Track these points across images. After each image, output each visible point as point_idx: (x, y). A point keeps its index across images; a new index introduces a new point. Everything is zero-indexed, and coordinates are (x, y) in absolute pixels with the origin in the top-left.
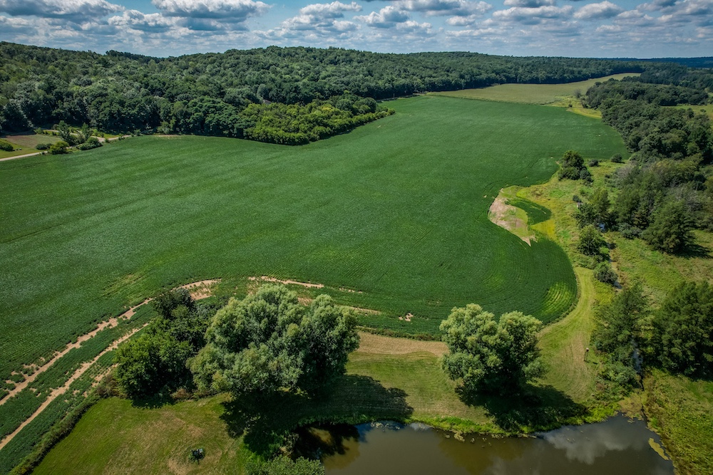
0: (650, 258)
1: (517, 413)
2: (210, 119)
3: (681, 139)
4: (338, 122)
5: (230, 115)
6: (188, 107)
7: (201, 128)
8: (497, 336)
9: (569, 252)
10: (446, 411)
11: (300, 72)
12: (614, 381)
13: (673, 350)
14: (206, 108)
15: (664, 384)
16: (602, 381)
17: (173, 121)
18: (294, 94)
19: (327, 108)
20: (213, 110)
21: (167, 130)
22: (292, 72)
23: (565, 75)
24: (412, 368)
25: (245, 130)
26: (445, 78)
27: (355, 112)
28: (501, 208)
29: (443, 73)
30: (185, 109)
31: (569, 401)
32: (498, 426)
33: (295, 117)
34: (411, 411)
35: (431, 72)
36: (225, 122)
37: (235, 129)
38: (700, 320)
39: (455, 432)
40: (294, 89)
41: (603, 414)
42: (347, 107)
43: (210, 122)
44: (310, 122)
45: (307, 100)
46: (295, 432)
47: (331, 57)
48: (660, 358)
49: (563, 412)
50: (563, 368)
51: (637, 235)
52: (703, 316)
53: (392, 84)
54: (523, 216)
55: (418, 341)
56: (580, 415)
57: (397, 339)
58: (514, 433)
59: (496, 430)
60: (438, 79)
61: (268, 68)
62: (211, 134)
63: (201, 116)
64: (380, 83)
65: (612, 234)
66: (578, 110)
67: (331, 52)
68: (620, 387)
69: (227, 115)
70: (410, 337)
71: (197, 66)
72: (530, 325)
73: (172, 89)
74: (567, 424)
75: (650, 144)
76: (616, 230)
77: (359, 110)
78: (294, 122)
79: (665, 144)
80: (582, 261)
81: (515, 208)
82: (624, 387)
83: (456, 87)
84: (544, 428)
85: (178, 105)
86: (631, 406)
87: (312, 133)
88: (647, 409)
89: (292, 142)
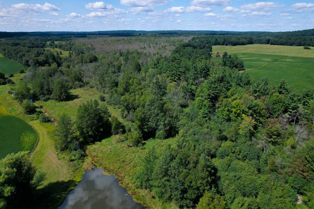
0: (59, 105)
9: (21, 117)
12: (76, 160)
13: (90, 134)
15: (93, 149)
16: (71, 163)
41: (80, 176)
50: (51, 169)
51: (49, 99)
65: (38, 102)
68: (80, 160)
80: (30, 118)
82: (81, 159)
86: (88, 165)
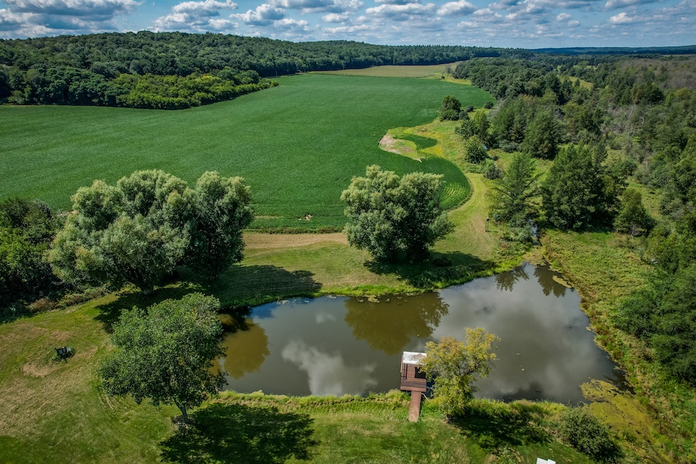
1: (430, 273)
2: (75, 87)
3: (539, 86)
4: (220, 89)
5: (99, 82)
6: (45, 75)
7: (64, 97)
8: (400, 187)
9: (458, 164)
10: (357, 281)
11: (176, 51)
12: (515, 240)
13: (562, 207)
14: (69, 76)
15: (558, 239)
16: (505, 243)
17: (28, 89)
18: (170, 69)
19: (209, 77)
20: (77, 77)
21: (20, 100)
22: (167, 51)
23: (436, 57)
24: (317, 254)
25: (119, 97)
26: (325, 58)
27: (237, 82)
28: (390, 142)
29: (323, 54)
30: (42, 77)
31: (477, 260)
32: (412, 286)
33: (173, 84)
34: (319, 286)
35: (311, 54)
36: (92, 89)
37: (106, 97)
38: (582, 174)
39: (368, 296)
40: (170, 63)
41: (510, 265)
42: (229, 77)
43: (75, 90)
44: (189, 88)
45: (185, 73)
47: (209, 40)
48: (552, 219)
49: (473, 268)
50: (467, 238)
51: (515, 149)
52: (583, 171)
53: (274, 63)
54: (413, 145)
55: (320, 234)
56: (490, 268)
57: (299, 235)
58: (428, 289)
59: (410, 289)
60: (318, 59)
61: (141, 47)
62: (77, 103)
63: (62, 83)
64: (261, 61)
65: (494, 151)
66: (450, 79)
67: (208, 36)
68: (522, 245)
69: (93, 82)
70: (311, 232)
71: (56, 45)
72: (432, 179)
73: (25, 59)
74: (478, 277)
75: (515, 90)
76: (497, 147)
77: (242, 81)
78: (172, 89)
79: (528, 90)
80: (471, 168)
81: (403, 140)
82: (525, 245)
83: (337, 67)
84: (457, 282)
85: (32, 73)
86: (533, 257)
87: (193, 99)
88: (547, 257)
89: (171, 107)
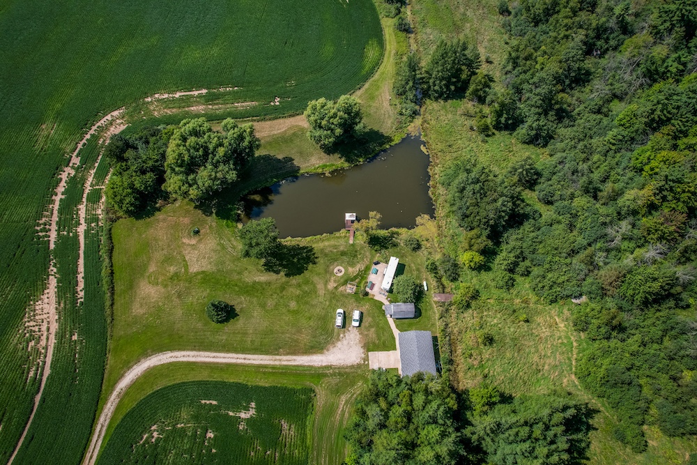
1: (356, 152)
9: (377, 3)
12: (405, 115)
13: (436, 87)
16: (399, 117)
24: (291, 140)
32: (347, 162)
39: (325, 172)
41: (399, 138)
46: (241, 201)
50: (378, 114)
55: (289, 119)
56: (388, 143)
58: (356, 164)
68: (409, 118)
70: (283, 117)
80: (386, 12)
86: (414, 128)
88: (421, 128)
